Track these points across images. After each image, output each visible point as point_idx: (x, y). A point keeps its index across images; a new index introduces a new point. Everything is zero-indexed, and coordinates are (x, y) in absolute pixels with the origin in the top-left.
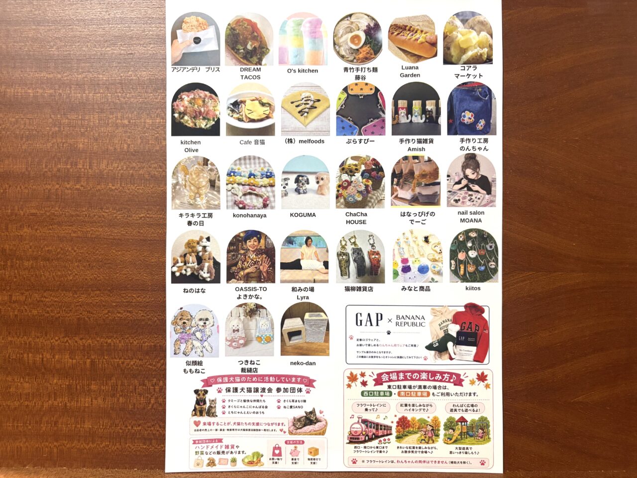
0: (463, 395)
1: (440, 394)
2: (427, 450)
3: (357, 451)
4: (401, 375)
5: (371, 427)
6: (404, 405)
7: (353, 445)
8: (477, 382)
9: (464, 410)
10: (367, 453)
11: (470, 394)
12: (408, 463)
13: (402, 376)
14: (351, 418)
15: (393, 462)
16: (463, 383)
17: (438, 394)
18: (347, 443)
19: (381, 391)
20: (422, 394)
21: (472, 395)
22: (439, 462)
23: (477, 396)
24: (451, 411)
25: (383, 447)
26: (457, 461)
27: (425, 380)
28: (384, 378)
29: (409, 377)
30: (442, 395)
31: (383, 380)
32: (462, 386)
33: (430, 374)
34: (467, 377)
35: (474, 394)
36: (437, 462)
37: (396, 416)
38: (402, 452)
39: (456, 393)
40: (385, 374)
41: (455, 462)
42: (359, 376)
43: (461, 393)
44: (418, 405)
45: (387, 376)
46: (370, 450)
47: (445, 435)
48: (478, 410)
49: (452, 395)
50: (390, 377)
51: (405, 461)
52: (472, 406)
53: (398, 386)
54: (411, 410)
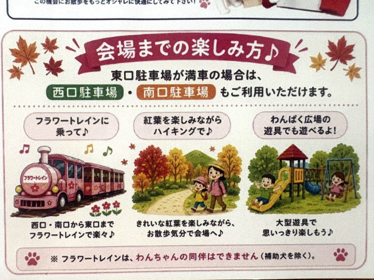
0: (297, 93)
1: (240, 92)
2: (210, 228)
3: (40, 234)
4: (146, 45)
5: (72, 176)
6: (152, 121)
7: (29, 221)
8: (329, 63)
9: (298, 129)
10: (63, 238)
11: (313, 90)
12: (163, 259)
13: (146, 47)
14: (22, 152)
15: (126, 258)
16: (295, 64)
17: (235, 92)
18: (13, 215)
19: (96, 86)
20: (196, 92)
21: (318, 92)
22: (237, 256)
23: (329, 95)
24: (266, 133)
25: (103, 224)
26: (280, 253)
27: (204, 57)
28: (104, 54)
29: (165, 49)
30: (244, 93)
31: (100, 60)
32: (293, 71)
33: (215, 41)
34: (306, 49)
35: (323, 90)
36: (233, 256)
37: (132, 147)
38: (150, 234)
39: (280, 89)
40: (105, 44)
41: (276, 256)
42: (40, 49)
43: (290, 89)
44: (187, 118)
45: (110, 47)
46: (70, 231)
47: (252, 191)
48: (332, 131)
49: (269, 95)
50: (117, 51)
51: (157, 256)
52: (318, 119)
53: (138, 72)
54: (170, 131)
